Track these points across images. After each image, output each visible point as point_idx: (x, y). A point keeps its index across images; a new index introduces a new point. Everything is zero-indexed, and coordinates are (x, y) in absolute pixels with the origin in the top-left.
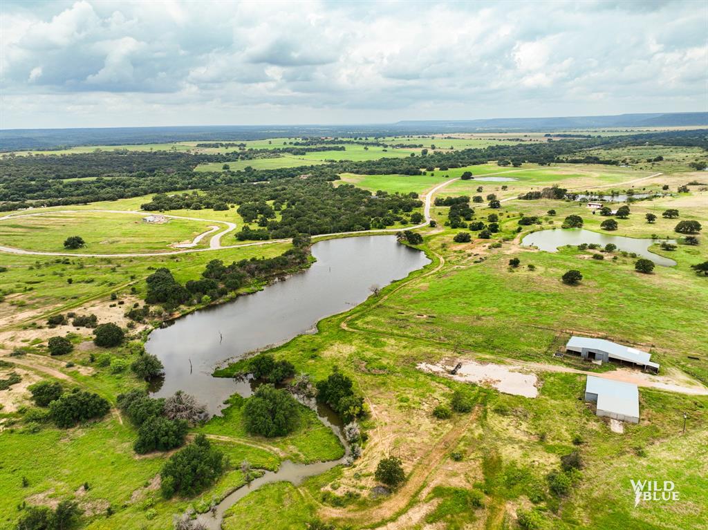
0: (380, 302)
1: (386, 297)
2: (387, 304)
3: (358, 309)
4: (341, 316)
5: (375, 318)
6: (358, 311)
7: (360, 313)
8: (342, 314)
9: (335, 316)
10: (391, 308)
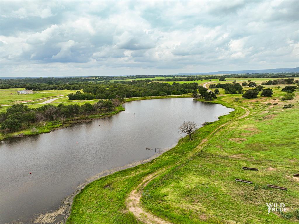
0: (199, 148)
1: (205, 141)
2: (212, 150)
3: (166, 158)
4: (133, 174)
5: (203, 179)
6: (167, 164)
7: (170, 167)
8: (136, 168)
9: (122, 173)
10: (224, 158)
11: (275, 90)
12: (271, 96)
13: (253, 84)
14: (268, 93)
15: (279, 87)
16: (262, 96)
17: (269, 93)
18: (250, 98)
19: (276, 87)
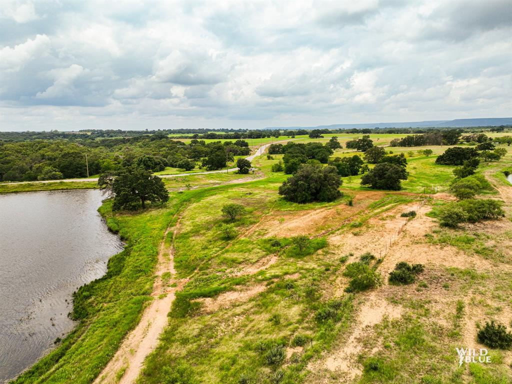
11: (419, 159)
12: (399, 189)
13: (367, 144)
14: (388, 173)
15: (428, 153)
16: (367, 186)
17: (390, 177)
18: (304, 202)
19: (420, 152)
